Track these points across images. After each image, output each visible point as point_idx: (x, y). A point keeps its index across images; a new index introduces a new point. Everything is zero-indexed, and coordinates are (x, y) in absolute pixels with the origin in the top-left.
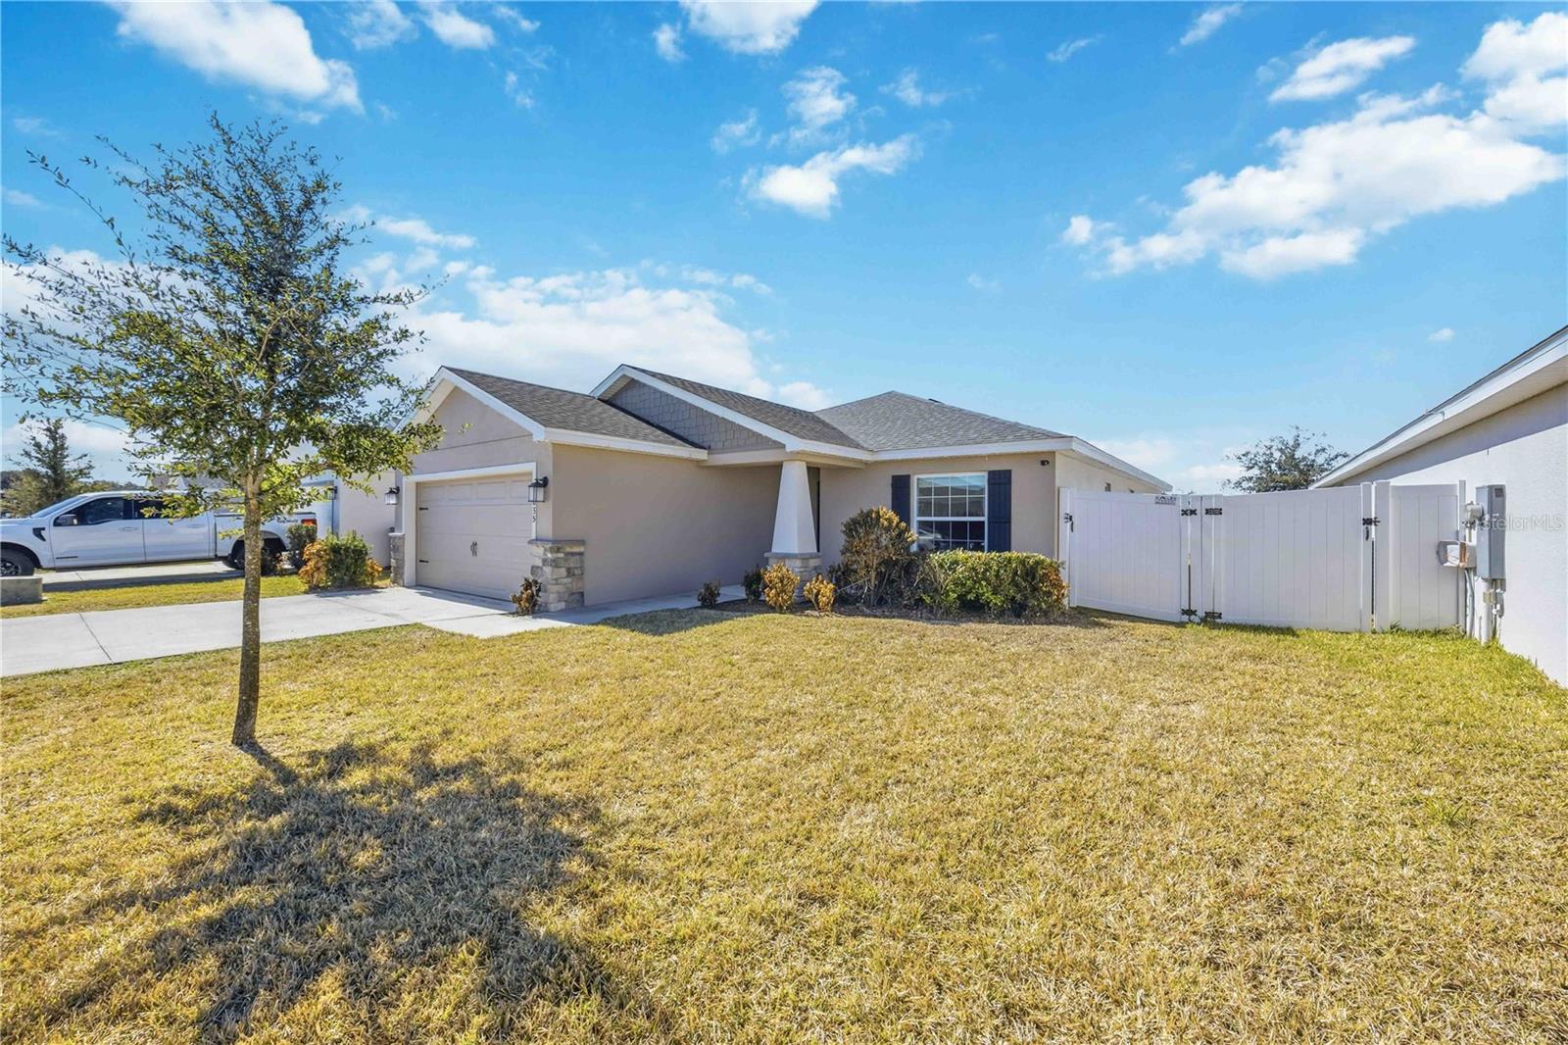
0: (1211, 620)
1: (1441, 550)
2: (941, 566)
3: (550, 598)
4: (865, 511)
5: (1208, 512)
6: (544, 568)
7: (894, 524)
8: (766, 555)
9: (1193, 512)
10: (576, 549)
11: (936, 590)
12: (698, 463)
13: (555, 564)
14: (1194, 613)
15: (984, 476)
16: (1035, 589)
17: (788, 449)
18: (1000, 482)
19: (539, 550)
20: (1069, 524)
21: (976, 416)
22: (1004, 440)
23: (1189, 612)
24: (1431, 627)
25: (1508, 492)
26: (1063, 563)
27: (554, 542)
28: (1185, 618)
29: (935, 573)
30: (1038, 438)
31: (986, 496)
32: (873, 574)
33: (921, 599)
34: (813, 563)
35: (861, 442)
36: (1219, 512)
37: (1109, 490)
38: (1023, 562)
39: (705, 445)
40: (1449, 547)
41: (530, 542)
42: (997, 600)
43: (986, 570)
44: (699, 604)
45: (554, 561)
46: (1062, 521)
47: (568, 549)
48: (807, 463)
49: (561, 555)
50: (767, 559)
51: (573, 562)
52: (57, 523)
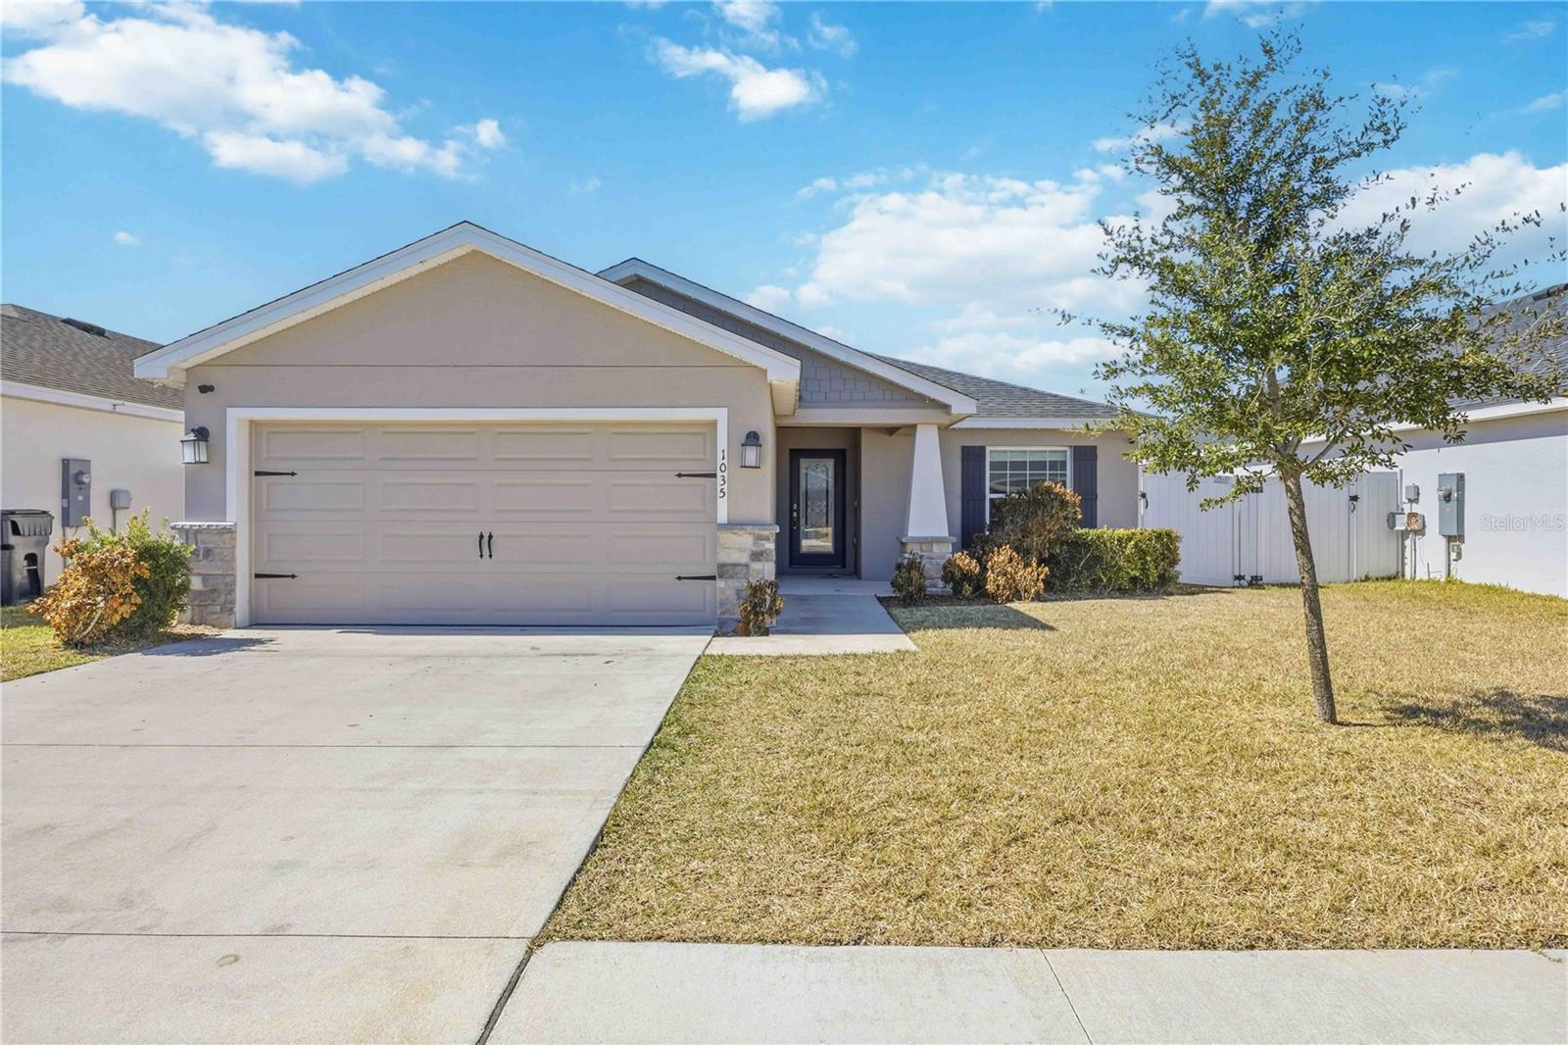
0: (1256, 582)
1: (1391, 519)
8: (904, 538)
14: (1241, 577)
15: (1066, 450)
17: (954, 411)
18: (1086, 458)
19: (742, 541)
20: (1143, 502)
24: (1384, 575)
25: (1466, 478)
28: (1237, 583)
31: (1068, 472)
36: (1260, 490)
40: (1397, 516)
41: (722, 527)
46: (1138, 498)
50: (905, 544)
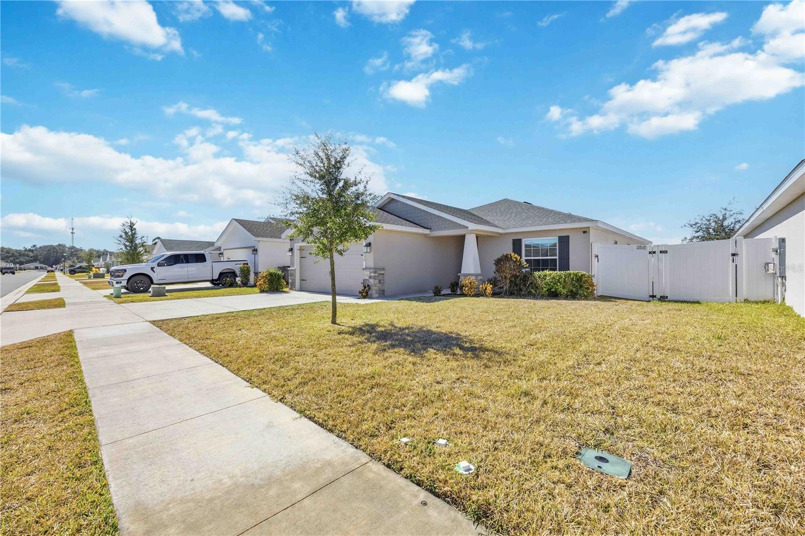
0: (663, 299)
1: (766, 266)
2: (539, 277)
3: (374, 291)
4: (505, 254)
5: (661, 252)
6: (370, 280)
7: (518, 260)
8: (459, 274)
9: (654, 252)
10: (382, 272)
11: (537, 287)
12: (425, 235)
13: (375, 278)
14: (655, 296)
15: (556, 239)
16: (581, 286)
17: (469, 229)
18: (564, 241)
19: (367, 273)
20: (596, 259)
21: (552, 211)
22: (566, 222)
23: (653, 296)
24: (762, 300)
25: (787, 240)
26: (594, 275)
27: (374, 269)
28: (651, 298)
29: (536, 280)
30: (581, 221)
31: (558, 247)
32: (508, 281)
33: (530, 292)
34: (480, 278)
35: (497, 225)
36: (666, 252)
37: (617, 244)
38: (576, 275)
39: (429, 228)
40: (769, 265)
41: (363, 269)
42: (564, 291)
43: (560, 278)
44: (433, 295)
45: (374, 277)
46: (593, 257)
47: (379, 272)
48: (476, 234)
49: (377, 274)
50: (459, 276)
51: (381, 277)
52: (159, 265)
